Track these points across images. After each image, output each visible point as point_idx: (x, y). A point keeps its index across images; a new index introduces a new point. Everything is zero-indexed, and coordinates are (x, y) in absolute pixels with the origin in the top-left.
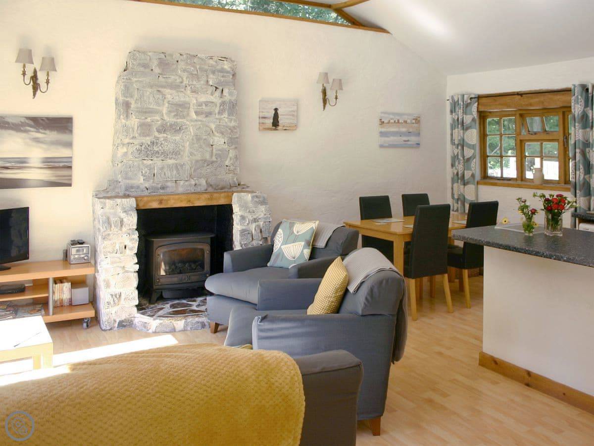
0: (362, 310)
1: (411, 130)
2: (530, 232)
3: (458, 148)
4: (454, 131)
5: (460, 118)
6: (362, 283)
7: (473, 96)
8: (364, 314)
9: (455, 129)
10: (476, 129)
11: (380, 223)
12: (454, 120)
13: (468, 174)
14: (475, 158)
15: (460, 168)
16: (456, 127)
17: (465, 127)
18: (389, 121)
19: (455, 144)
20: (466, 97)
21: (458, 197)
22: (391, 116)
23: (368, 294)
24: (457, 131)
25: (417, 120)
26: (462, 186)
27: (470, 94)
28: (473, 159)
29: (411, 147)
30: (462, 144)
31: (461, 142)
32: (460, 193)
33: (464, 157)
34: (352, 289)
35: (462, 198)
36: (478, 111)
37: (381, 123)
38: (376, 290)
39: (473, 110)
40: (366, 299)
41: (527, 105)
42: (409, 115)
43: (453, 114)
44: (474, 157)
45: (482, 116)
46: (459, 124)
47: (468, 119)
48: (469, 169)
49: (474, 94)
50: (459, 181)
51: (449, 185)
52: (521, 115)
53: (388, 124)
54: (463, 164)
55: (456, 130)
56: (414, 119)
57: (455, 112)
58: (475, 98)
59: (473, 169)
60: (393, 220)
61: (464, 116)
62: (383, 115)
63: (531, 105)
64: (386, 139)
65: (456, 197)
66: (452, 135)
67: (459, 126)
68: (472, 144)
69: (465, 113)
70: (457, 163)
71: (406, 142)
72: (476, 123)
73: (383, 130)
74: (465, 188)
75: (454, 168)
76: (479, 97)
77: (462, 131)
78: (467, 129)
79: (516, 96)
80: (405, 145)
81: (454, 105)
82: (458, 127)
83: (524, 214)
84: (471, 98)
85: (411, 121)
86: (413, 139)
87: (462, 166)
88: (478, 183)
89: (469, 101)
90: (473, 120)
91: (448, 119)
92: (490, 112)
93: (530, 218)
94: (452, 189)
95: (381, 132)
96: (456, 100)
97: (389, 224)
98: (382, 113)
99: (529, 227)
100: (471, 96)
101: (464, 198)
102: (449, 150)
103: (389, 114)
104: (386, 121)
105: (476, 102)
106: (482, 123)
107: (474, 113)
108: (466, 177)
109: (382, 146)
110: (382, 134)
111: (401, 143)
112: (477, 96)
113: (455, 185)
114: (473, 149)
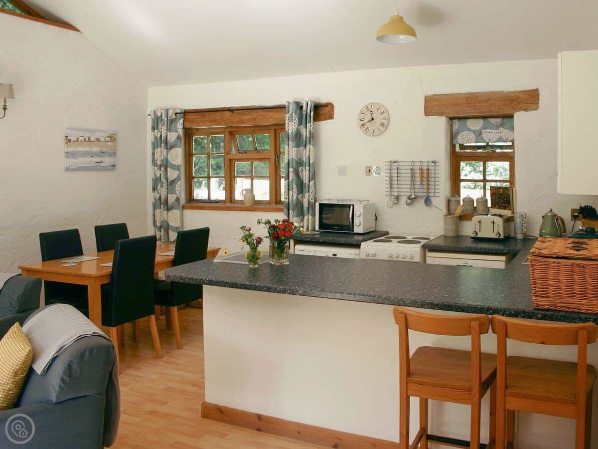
0: (58, 397)
1: (104, 150)
2: (255, 263)
3: (161, 170)
4: (156, 150)
5: (164, 135)
6: (54, 359)
7: (179, 111)
8: (61, 400)
9: (157, 148)
10: (181, 148)
11: (69, 263)
12: (156, 138)
13: (172, 198)
14: (180, 180)
15: (163, 191)
16: (159, 145)
17: (169, 146)
18: (78, 139)
19: (157, 165)
20: (170, 112)
21: (161, 224)
22: (80, 133)
23: (64, 373)
24: (160, 151)
25: (112, 138)
26: (165, 212)
27: (175, 109)
28: (178, 181)
29: (105, 169)
30: (165, 165)
31: (165, 163)
32: (162, 220)
33: (167, 179)
34: (39, 368)
35: (165, 225)
36: (184, 128)
37: (66, 141)
38: (75, 367)
39: (178, 126)
40: (62, 380)
41: (238, 122)
42: (103, 131)
43: (156, 131)
44: (178, 179)
45: (188, 133)
46: (161, 142)
47: (172, 137)
48: (173, 192)
49: (180, 109)
50: (162, 206)
51: (150, 211)
52: (232, 134)
53: (75, 143)
54: (166, 187)
55: (159, 148)
56: (108, 137)
57: (157, 128)
58: (180, 113)
59: (177, 192)
60: (85, 258)
61: (168, 133)
62: (69, 131)
63: (242, 122)
64: (74, 161)
65: (158, 224)
66: (153, 154)
67: (163, 144)
68: (177, 164)
69: (169, 130)
70: (159, 187)
71: (98, 164)
72: (181, 142)
73: (71, 149)
74: (169, 214)
75: (156, 192)
76: (185, 113)
77: (165, 150)
78: (171, 148)
79: (227, 112)
80: (98, 168)
81: (157, 121)
82: (161, 145)
83: (248, 243)
84: (176, 113)
85: (105, 139)
86: (108, 161)
87: (165, 190)
88: (183, 208)
89: (174, 117)
90: (179, 138)
91: (150, 136)
92: (197, 129)
93: (254, 248)
94: (154, 215)
95: (67, 153)
96: (159, 115)
97: (80, 263)
98: (67, 129)
99: (253, 257)
100: (176, 112)
101: (168, 224)
102: (150, 172)
103: (77, 130)
104: (73, 139)
105: (182, 118)
106: (187, 140)
107: (179, 130)
108: (170, 202)
109: (67, 169)
110: (68, 155)
111: (92, 165)
112: (183, 111)
113: (158, 211)
114: (178, 170)
